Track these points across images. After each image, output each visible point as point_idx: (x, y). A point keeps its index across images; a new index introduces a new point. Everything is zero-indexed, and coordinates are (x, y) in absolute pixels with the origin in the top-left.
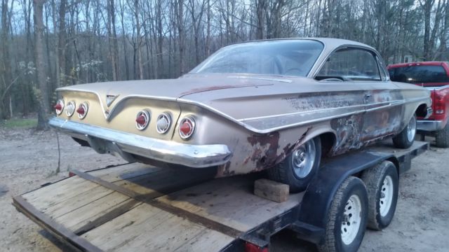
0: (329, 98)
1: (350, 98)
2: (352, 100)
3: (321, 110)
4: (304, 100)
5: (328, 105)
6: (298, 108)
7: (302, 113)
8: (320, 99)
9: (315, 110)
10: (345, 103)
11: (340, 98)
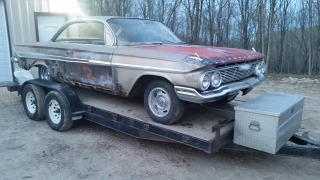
0: (45, 49)
1: (56, 52)
2: (57, 53)
3: (40, 54)
4: (35, 49)
5: (43, 53)
6: (31, 51)
7: (32, 54)
8: (40, 49)
9: (37, 54)
10: (52, 53)
11: (50, 51)
